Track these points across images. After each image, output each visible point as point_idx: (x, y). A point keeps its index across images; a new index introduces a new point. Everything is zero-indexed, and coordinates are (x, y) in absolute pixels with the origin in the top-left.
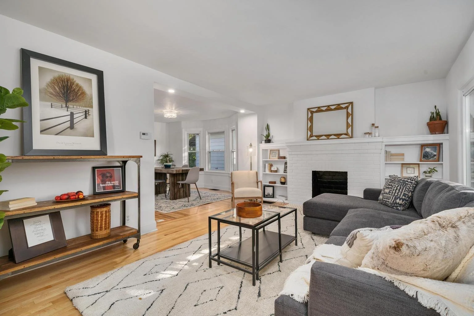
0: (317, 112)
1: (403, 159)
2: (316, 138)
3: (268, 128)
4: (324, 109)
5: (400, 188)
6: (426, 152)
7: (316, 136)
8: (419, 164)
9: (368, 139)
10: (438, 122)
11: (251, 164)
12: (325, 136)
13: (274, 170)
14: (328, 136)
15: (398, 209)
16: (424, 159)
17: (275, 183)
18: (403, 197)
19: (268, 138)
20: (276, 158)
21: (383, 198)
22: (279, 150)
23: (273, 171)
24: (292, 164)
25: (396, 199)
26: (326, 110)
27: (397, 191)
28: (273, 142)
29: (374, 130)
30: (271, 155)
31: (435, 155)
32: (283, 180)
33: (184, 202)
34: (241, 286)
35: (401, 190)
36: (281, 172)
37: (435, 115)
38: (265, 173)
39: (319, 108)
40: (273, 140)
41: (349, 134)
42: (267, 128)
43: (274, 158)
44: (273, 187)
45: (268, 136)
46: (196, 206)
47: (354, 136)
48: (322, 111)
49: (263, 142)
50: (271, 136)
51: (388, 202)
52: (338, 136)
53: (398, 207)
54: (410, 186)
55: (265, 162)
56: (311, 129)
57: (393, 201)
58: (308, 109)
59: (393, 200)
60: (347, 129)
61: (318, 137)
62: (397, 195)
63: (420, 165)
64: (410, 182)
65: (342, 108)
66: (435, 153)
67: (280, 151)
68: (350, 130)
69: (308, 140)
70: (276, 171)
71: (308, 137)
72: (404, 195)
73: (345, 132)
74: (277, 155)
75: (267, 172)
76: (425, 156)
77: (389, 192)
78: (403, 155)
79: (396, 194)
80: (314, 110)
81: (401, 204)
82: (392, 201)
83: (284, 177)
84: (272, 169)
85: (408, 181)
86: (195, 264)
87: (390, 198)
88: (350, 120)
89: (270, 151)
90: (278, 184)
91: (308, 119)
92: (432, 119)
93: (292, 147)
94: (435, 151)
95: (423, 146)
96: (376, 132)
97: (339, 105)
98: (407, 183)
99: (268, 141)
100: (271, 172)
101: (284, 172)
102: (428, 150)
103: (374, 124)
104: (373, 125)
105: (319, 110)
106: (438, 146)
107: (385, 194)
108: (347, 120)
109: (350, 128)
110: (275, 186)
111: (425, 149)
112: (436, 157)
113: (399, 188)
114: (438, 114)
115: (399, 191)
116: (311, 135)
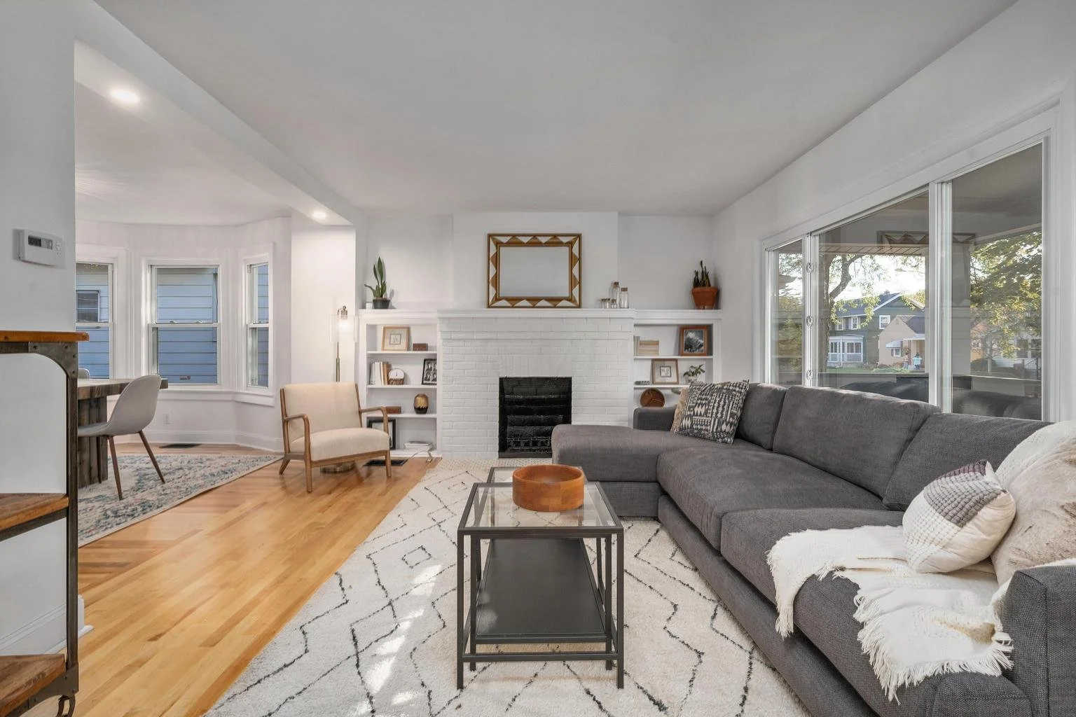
0: (509, 244)
1: (657, 352)
2: (509, 305)
3: (379, 270)
4: (525, 240)
5: (725, 402)
6: (689, 340)
7: (508, 299)
8: (676, 360)
9: (607, 312)
10: (707, 289)
11: (338, 364)
12: (529, 299)
13: (396, 378)
14: (534, 301)
15: (726, 443)
16: (686, 352)
17: (398, 410)
18: (731, 420)
19: (382, 296)
20: (400, 348)
21: (692, 425)
22: (408, 329)
23: (396, 380)
24: (451, 363)
25: (720, 424)
26: (529, 244)
27: (720, 409)
28: (393, 308)
29: (618, 295)
30: (387, 341)
31: (701, 346)
32: (421, 403)
33: (99, 498)
34: (599, 703)
35: (725, 407)
36: (415, 382)
37: (700, 276)
38: (370, 386)
39: (514, 236)
40: (393, 302)
41: (575, 299)
42: (376, 267)
43: (396, 347)
44: (393, 421)
45: (381, 290)
46: (167, 507)
47: (583, 305)
48: (521, 244)
49: (369, 305)
50: (388, 291)
51: (707, 430)
52: (554, 301)
53: (726, 439)
54: (739, 399)
55: (372, 359)
56: (495, 282)
57: (717, 428)
58: (490, 236)
59: (716, 425)
60: (571, 289)
61: (514, 301)
62: (722, 417)
63: (679, 362)
64: (738, 392)
65: (560, 244)
66: (702, 342)
67: (412, 330)
68: (576, 291)
69: (489, 307)
70: (402, 382)
71: (490, 300)
72: (732, 415)
73: (567, 294)
74: (404, 342)
75: (379, 382)
76: (687, 347)
77: (706, 413)
78: (657, 343)
79: (719, 415)
80: (504, 240)
81: (728, 433)
82: (715, 428)
83: (424, 396)
84: (392, 375)
85: (735, 391)
86: (401, 698)
87: (710, 422)
88: (576, 271)
89: (385, 328)
90: (408, 413)
91: (489, 260)
92: (697, 283)
93: (452, 321)
94: (701, 338)
95: (683, 329)
96: (623, 299)
97: (555, 236)
98: (734, 393)
99: (382, 302)
100: (389, 383)
101: (423, 383)
102: (691, 335)
103: (618, 283)
104: (616, 284)
105: (514, 241)
106: (706, 330)
107: (697, 415)
108: (572, 270)
109: (577, 287)
110: (398, 418)
111: (687, 334)
112: (703, 348)
113: (722, 403)
114: (705, 274)
115: (723, 408)
116: (498, 297)
